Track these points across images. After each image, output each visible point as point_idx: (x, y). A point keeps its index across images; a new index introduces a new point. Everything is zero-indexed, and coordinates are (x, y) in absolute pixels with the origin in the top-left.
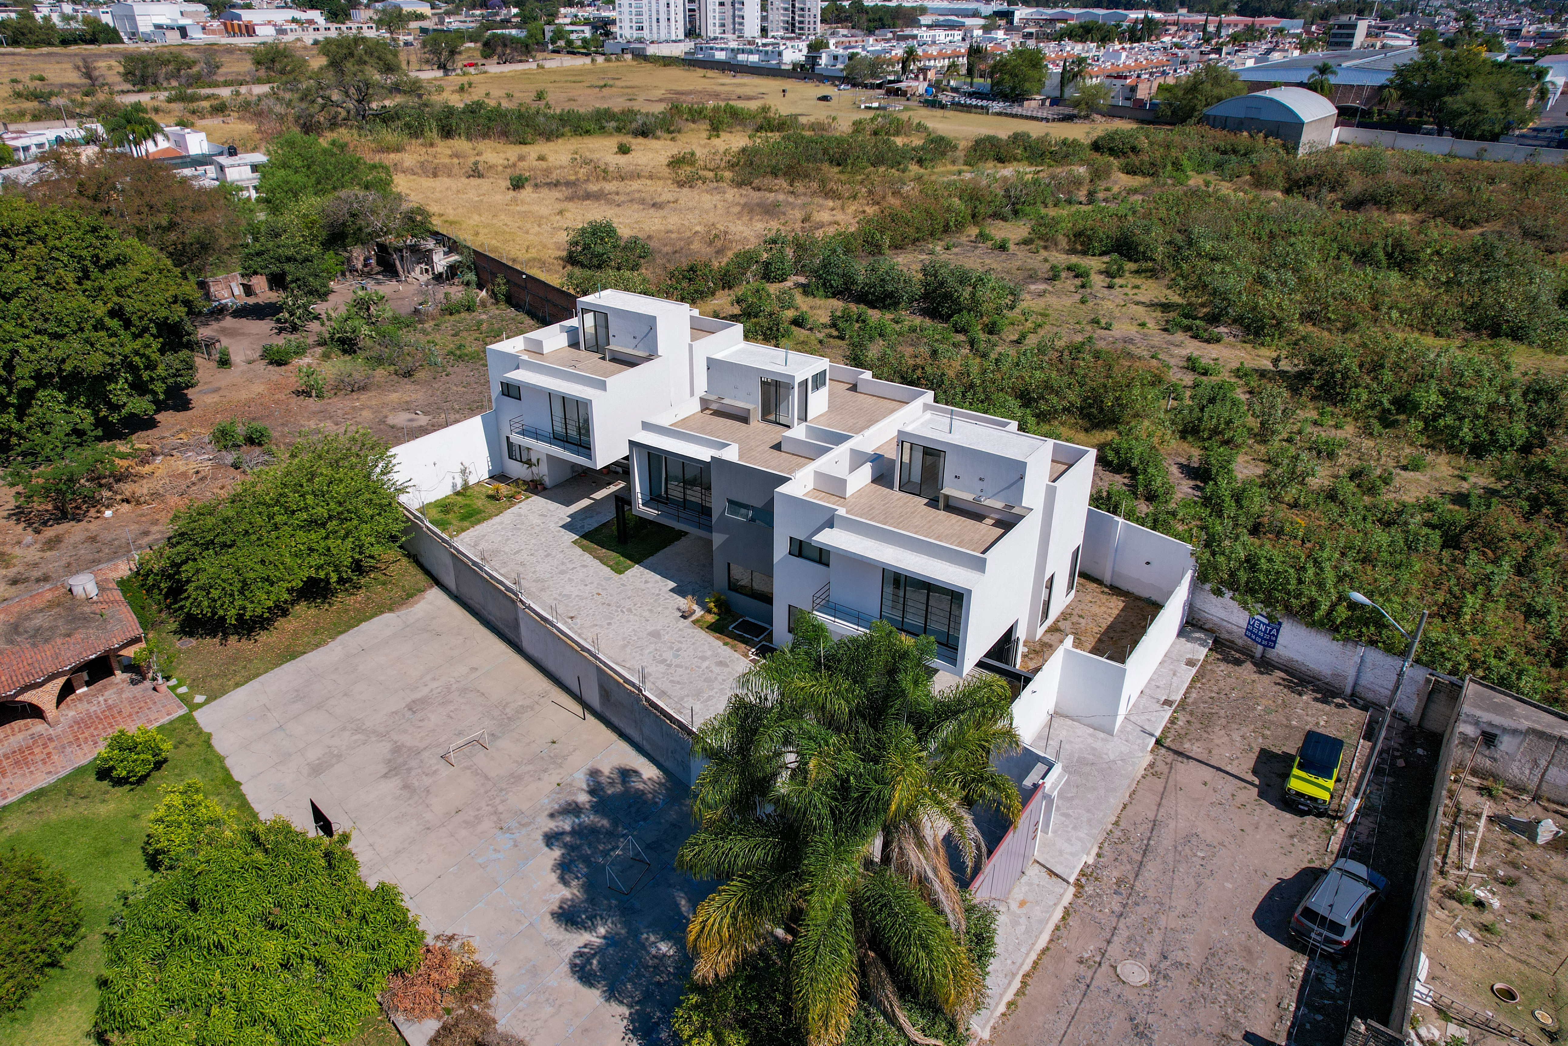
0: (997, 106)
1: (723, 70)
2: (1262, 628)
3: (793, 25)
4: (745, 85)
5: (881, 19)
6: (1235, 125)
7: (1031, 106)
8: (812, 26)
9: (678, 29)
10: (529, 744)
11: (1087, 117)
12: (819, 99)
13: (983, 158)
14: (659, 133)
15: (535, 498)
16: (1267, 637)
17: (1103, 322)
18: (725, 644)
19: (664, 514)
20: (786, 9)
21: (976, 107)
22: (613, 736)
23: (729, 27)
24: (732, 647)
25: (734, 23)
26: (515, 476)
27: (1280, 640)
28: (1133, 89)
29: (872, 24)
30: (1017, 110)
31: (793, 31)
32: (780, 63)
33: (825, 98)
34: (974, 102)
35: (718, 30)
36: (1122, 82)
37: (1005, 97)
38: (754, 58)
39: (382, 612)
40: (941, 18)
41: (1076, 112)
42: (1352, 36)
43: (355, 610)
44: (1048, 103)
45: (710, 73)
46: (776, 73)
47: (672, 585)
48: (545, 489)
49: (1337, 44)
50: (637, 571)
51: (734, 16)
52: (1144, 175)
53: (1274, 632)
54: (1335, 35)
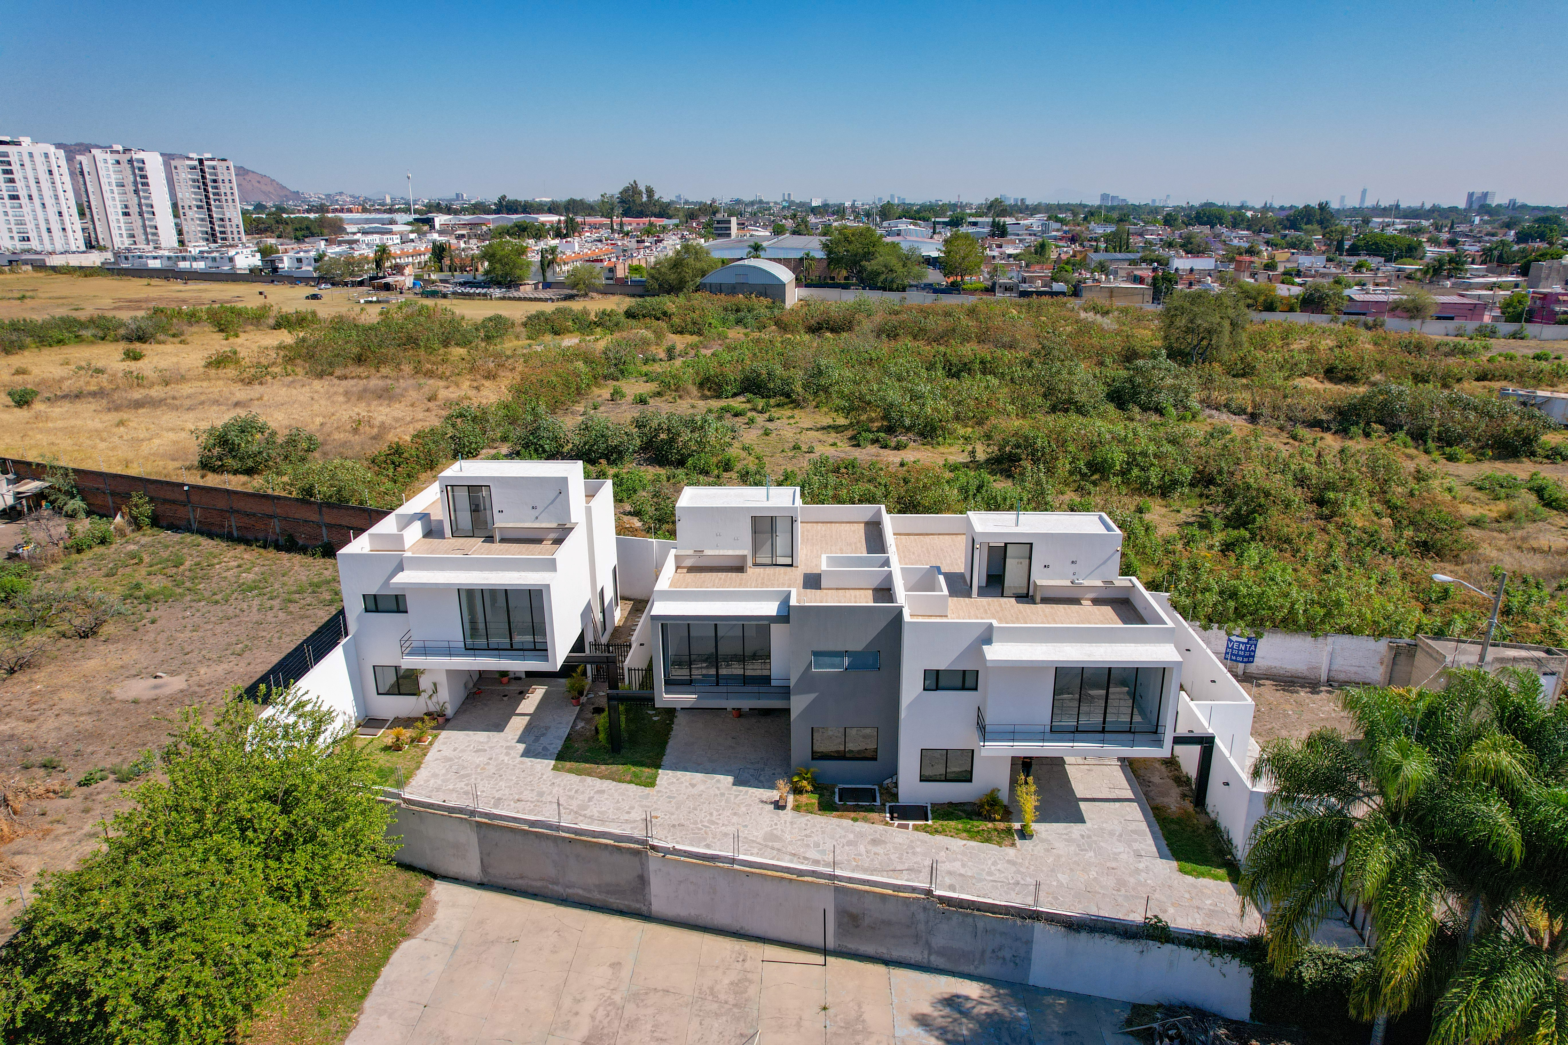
0: (497, 292)
1: (167, 278)
2: (1242, 647)
3: (213, 235)
4: (206, 290)
5: (308, 228)
6: (733, 290)
7: (526, 290)
8: (236, 236)
9: (77, 241)
10: (799, 1025)
11: (586, 295)
12: (307, 298)
13: (541, 332)
14: (162, 337)
15: (444, 734)
16: (1247, 654)
17: (804, 448)
18: (855, 820)
19: (702, 695)
20: (202, 220)
21: (479, 294)
22: (879, 970)
23: (140, 238)
24: (865, 820)
25: (146, 233)
26: (390, 716)
27: (1259, 653)
28: (612, 270)
29: (299, 234)
30: (514, 293)
31: (215, 242)
32: (233, 268)
33: (315, 297)
34: (468, 290)
35: (127, 242)
36: (599, 265)
37: (499, 284)
38: (200, 265)
39: (397, 944)
40: (366, 226)
41: (575, 292)
42: (730, 229)
43: (353, 956)
44: (540, 286)
45: (154, 282)
46: (234, 277)
47: (730, 779)
48: (447, 720)
49: (720, 235)
50: (665, 777)
51: (144, 227)
52: (692, 333)
53: (1253, 648)
54: (716, 229)
